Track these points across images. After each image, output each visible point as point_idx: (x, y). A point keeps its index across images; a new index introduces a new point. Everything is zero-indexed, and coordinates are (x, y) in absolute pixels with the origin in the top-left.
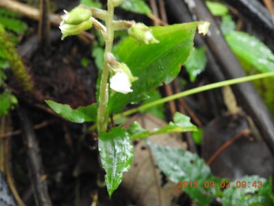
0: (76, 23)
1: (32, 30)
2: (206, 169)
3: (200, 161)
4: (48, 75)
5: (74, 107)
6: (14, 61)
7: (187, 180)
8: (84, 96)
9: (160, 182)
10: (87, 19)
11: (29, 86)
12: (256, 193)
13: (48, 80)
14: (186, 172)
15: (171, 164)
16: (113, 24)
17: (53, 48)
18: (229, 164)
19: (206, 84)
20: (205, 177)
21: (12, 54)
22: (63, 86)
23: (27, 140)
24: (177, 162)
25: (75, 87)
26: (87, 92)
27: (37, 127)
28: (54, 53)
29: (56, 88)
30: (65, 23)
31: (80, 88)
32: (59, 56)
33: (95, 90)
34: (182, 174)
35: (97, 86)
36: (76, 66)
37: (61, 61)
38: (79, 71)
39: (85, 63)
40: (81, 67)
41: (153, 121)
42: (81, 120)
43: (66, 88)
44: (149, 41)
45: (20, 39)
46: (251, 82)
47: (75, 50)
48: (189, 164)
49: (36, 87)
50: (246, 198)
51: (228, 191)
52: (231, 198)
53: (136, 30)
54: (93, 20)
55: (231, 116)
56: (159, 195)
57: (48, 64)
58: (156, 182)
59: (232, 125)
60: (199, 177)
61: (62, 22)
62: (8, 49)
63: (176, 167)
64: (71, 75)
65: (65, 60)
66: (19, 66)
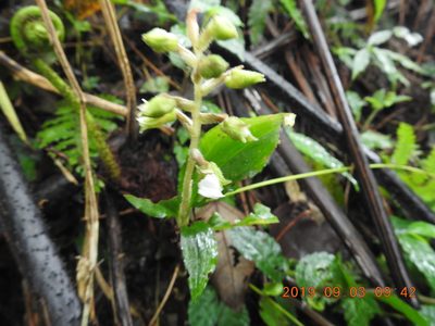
0: (157, 115)
1: (120, 129)
2: (277, 248)
3: (271, 240)
4: (134, 166)
5: (155, 202)
6: (103, 149)
7: (260, 258)
8: (166, 184)
9: (232, 262)
10: (170, 111)
11: (116, 172)
12: (328, 269)
13: (135, 170)
14: (258, 250)
15: (245, 242)
16: (200, 117)
17: (140, 144)
18: (295, 247)
19: (269, 179)
20: (275, 254)
21: (100, 142)
22: (148, 174)
23: (110, 222)
24: (249, 241)
25: (158, 176)
26: (168, 182)
27: (122, 213)
28: (140, 148)
29: (141, 177)
30: (143, 115)
31: (163, 177)
32: (145, 151)
33: (176, 183)
34: (255, 251)
35: (180, 179)
36: (159, 159)
37: (146, 155)
38: (162, 163)
39: (167, 158)
40: (163, 160)
41: (226, 207)
42: (163, 215)
43: (149, 177)
44: (247, 139)
45: (108, 136)
46: (316, 177)
47: (158, 147)
48: (261, 243)
49: (123, 174)
50: (318, 273)
51: (299, 267)
52: (303, 273)
53: (230, 125)
54: (178, 111)
55: (293, 204)
56: (232, 274)
57: (135, 156)
58: (229, 262)
59: (295, 211)
60: (271, 255)
61: (140, 114)
62: (96, 137)
63: (249, 245)
64: (155, 165)
65: (150, 155)
66: (106, 154)
